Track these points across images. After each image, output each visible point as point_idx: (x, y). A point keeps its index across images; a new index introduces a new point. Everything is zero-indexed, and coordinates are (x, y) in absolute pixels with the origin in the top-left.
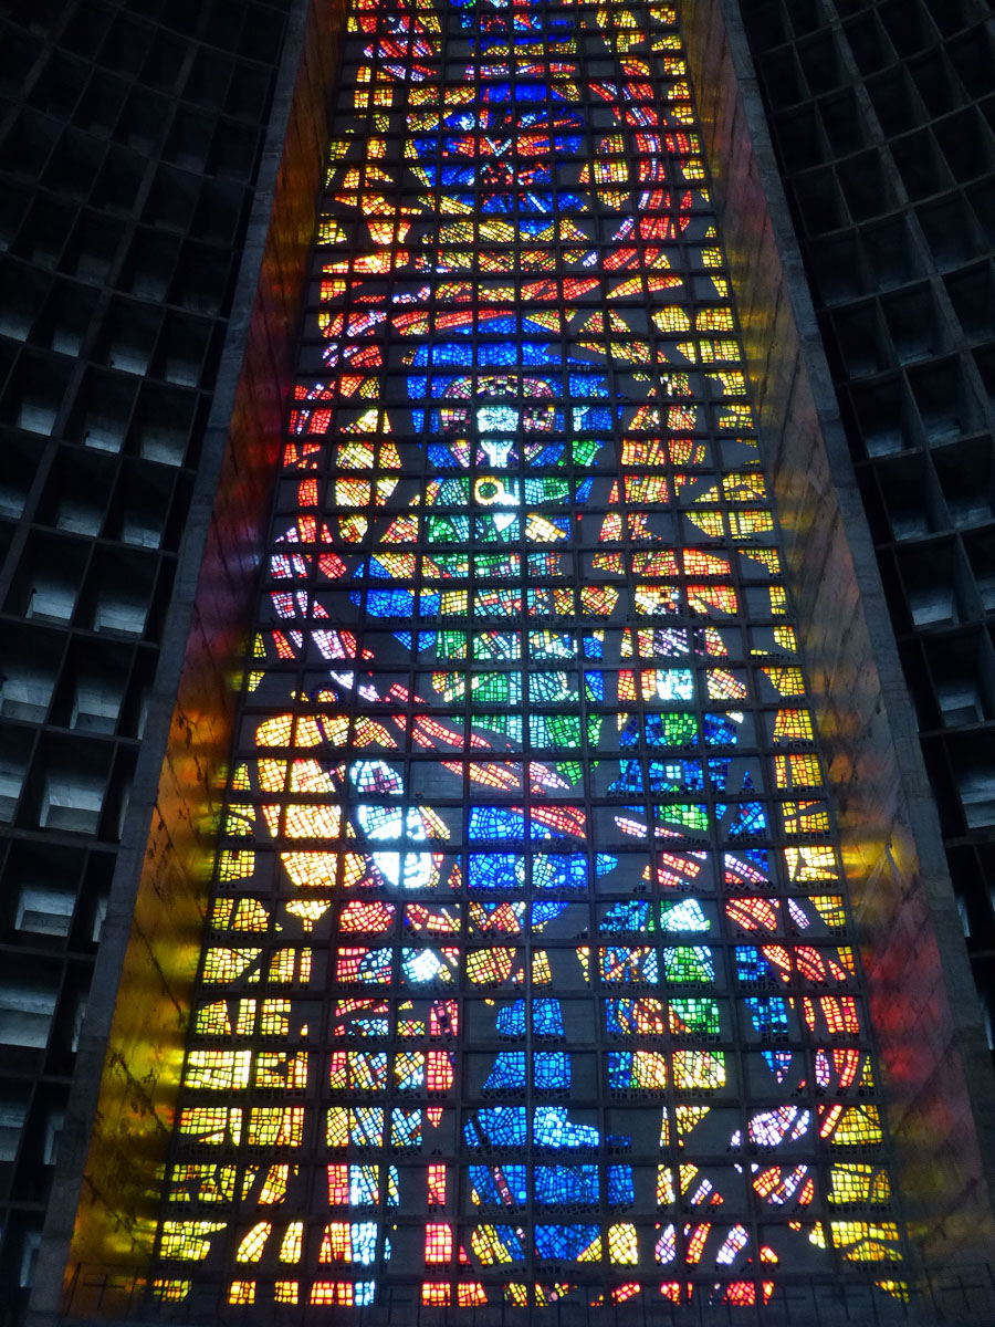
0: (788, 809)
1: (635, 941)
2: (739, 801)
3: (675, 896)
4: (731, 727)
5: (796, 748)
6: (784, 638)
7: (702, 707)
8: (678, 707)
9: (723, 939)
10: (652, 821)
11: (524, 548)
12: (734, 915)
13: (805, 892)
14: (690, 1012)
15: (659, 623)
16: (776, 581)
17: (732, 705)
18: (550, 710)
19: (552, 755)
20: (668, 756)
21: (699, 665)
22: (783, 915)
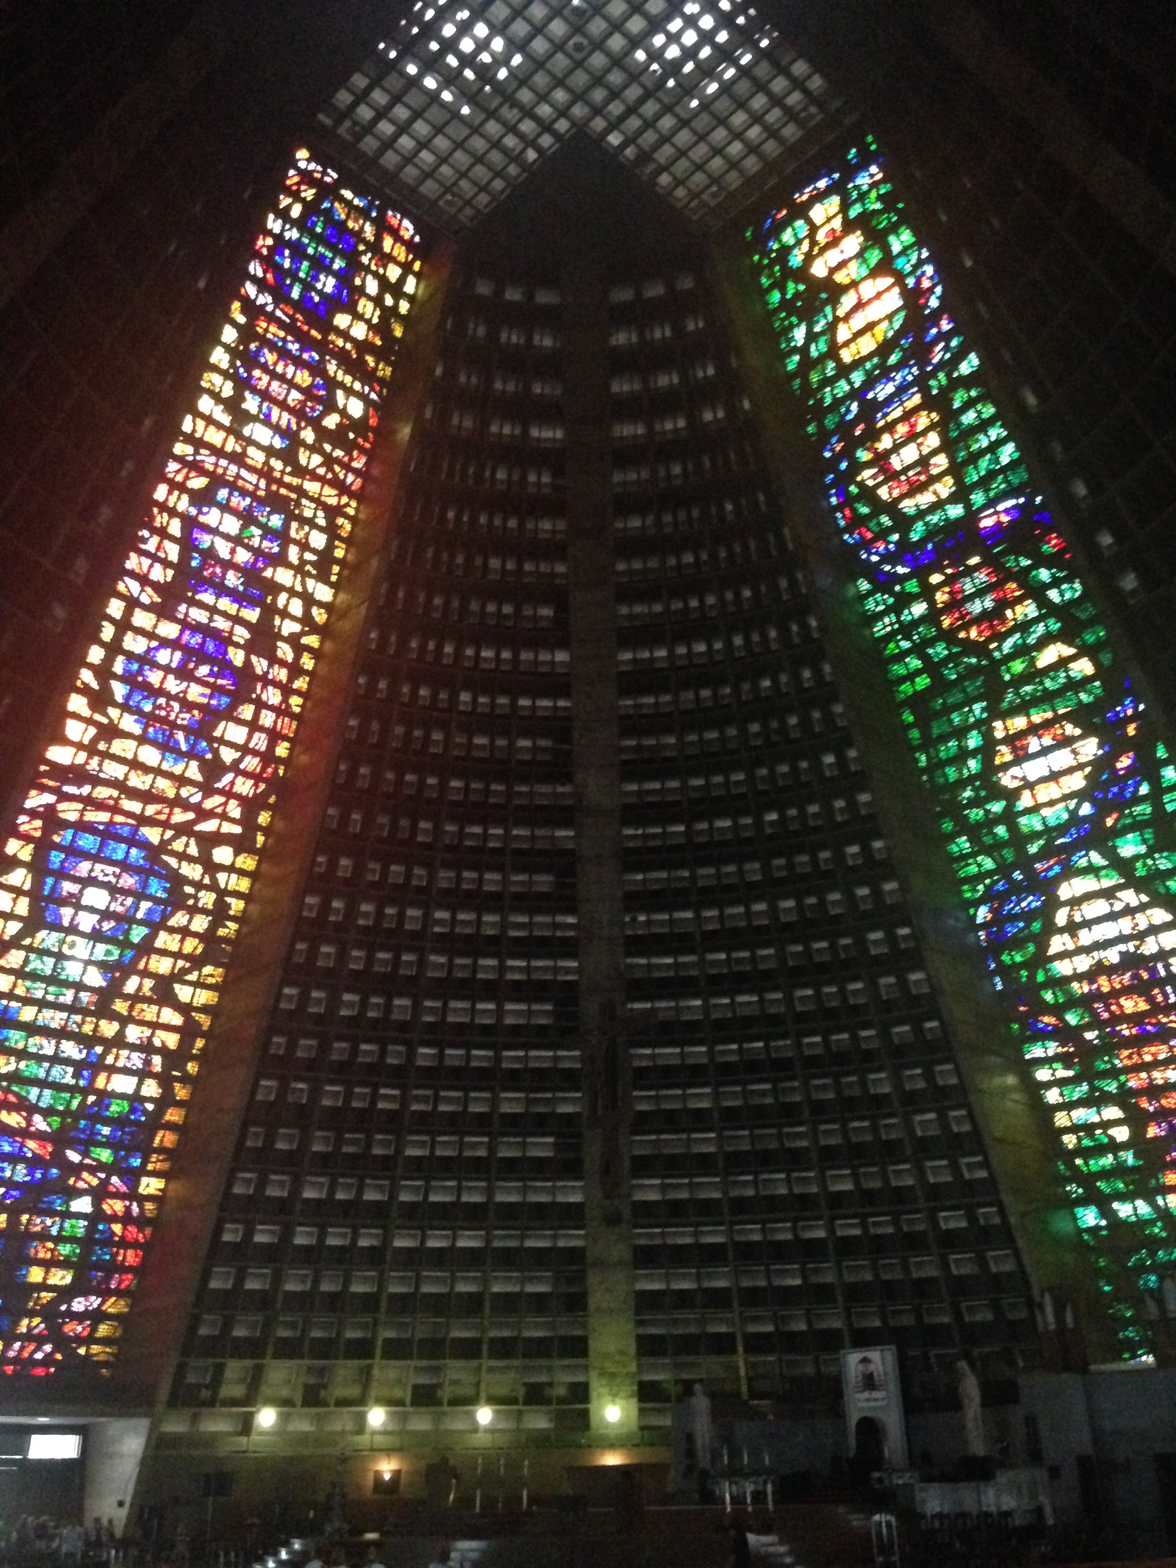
0: (154, 1157)
1: (52, 1213)
2: (131, 1150)
3: (80, 1193)
4: (145, 1112)
5: (170, 1127)
6: (192, 1068)
7: (136, 1099)
8: (123, 1096)
9: (96, 1217)
10: (85, 1154)
11: (79, 986)
12: (105, 1207)
13: (142, 1199)
14: (65, 1249)
15: (133, 1047)
16: (203, 1035)
17: (151, 1100)
18: (58, 1087)
19: (48, 1112)
20: (106, 1121)
21: (143, 1074)
22: (128, 1209)
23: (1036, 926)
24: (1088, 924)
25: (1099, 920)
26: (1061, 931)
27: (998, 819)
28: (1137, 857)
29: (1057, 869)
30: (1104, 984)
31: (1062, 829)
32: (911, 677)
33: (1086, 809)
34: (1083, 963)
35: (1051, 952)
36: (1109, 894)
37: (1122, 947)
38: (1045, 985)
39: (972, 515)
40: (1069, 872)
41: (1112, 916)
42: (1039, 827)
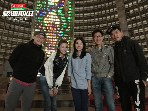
23: (44, 16)
24: (50, 18)
25: (52, 18)
26: (47, 17)
27: (45, 1)
28: (60, 13)
29: (50, 10)
30: (49, 25)
31: (53, 6)
33: (56, 5)
34: (48, 22)
35: (44, 19)
36: (54, 15)
37: (53, 22)
38: (42, 23)
40: (51, 11)
41: (53, 18)
42: (50, 4)
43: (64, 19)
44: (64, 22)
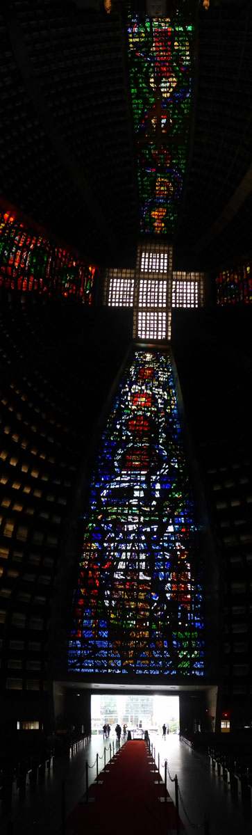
23: (178, 90)
24: (166, 87)
26: (173, 87)
27: (176, 114)
29: (169, 100)
30: (168, 74)
32: (181, 149)
34: (170, 80)
35: (177, 84)
37: (162, 81)
38: (181, 77)
39: (156, 173)
40: (166, 99)
43: (143, 88)
44: (141, 83)
